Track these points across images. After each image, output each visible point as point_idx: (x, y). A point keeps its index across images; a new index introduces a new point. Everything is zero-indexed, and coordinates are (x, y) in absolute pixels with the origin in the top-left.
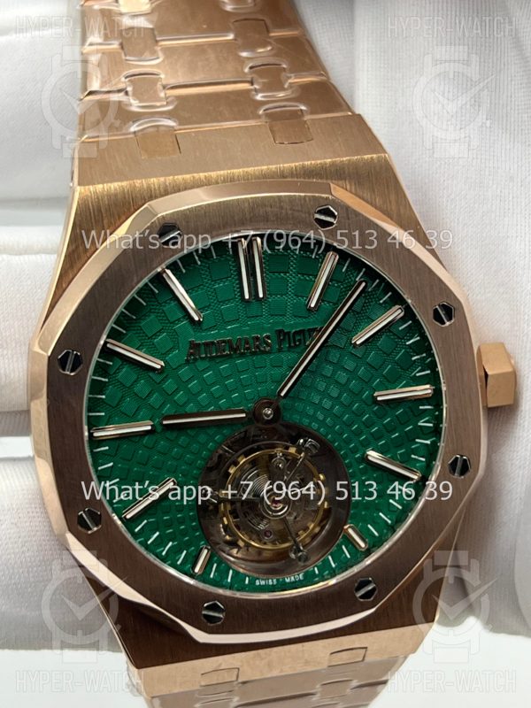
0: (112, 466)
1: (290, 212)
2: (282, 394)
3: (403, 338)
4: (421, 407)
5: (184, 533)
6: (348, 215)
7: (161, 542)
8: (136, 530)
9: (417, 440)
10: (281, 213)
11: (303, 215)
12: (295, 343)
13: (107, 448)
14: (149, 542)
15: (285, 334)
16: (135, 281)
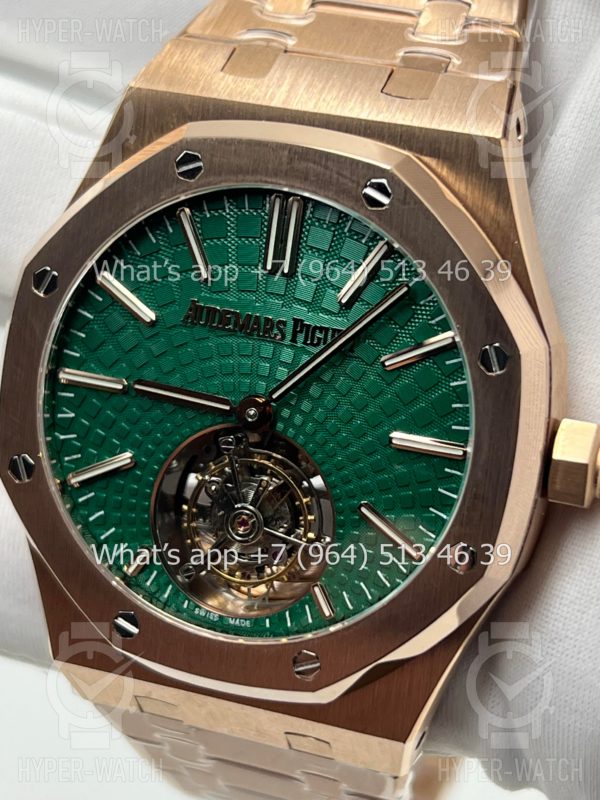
0: (73, 418)
1: (335, 176)
2: (274, 396)
3: (448, 376)
4: (447, 470)
5: (132, 523)
6: (405, 198)
7: (103, 523)
8: (81, 500)
9: (431, 509)
10: (324, 175)
11: (350, 184)
12: (312, 340)
13: (72, 395)
14: (91, 519)
15: (303, 325)
16: (138, 208)
